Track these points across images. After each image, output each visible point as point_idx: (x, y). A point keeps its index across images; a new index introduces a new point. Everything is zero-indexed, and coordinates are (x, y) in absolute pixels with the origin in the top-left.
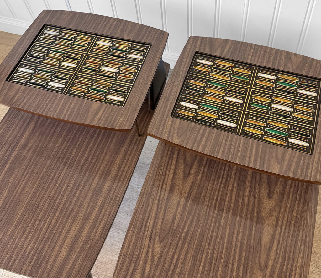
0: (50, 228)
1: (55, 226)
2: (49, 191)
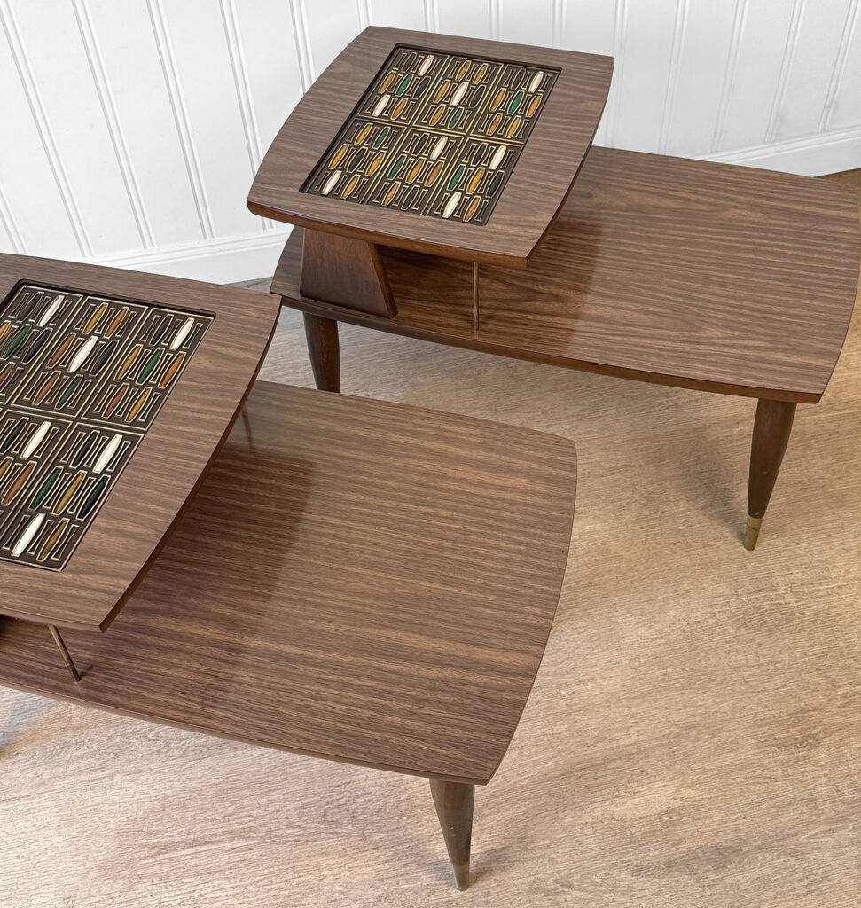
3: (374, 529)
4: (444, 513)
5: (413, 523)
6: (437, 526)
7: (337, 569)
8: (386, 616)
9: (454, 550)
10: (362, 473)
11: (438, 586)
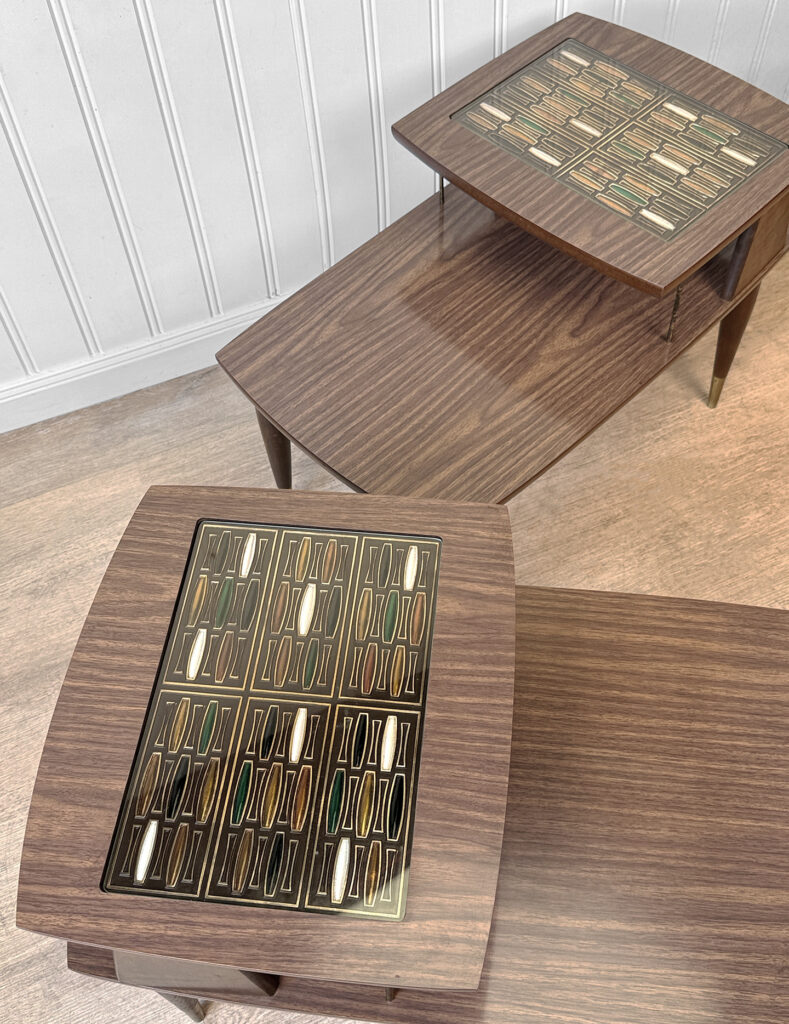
0: (741, 729)
1: (733, 721)
2: (650, 771)
3: (651, 758)
4: (721, 728)
5: (691, 744)
6: (721, 746)
7: (630, 815)
8: (707, 869)
9: (750, 774)
10: (611, 687)
11: (749, 822)
